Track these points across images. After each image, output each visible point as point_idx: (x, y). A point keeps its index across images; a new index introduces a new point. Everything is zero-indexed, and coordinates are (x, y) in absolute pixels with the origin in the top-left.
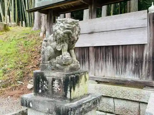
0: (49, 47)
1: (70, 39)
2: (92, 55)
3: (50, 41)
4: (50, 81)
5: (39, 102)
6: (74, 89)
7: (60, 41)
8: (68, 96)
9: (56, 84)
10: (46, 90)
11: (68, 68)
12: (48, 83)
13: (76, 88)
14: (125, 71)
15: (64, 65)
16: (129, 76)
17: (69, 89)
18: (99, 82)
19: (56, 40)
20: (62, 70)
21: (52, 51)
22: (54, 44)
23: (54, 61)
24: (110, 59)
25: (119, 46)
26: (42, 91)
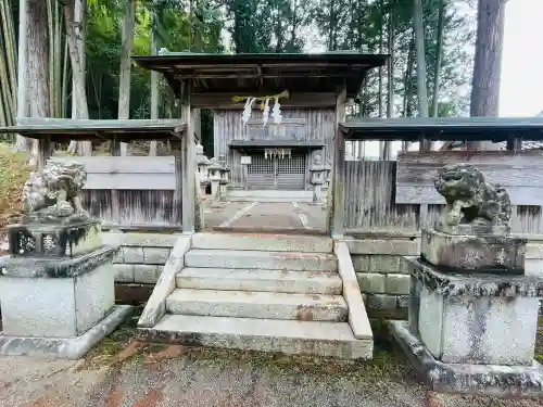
0: (35, 195)
1: (69, 185)
2: (115, 200)
3: (38, 187)
4: (39, 238)
5: (19, 265)
6: (77, 244)
7: (55, 187)
8: (68, 252)
9: (48, 240)
10: (32, 249)
11: (67, 220)
12: (34, 240)
13: (80, 242)
14: (155, 217)
15: (61, 216)
16: (159, 222)
17: (68, 244)
18: (125, 231)
19: (47, 186)
20: (59, 222)
21: (42, 199)
22: (45, 190)
23: (45, 211)
24: (138, 204)
25: (148, 190)
26: (26, 251)
